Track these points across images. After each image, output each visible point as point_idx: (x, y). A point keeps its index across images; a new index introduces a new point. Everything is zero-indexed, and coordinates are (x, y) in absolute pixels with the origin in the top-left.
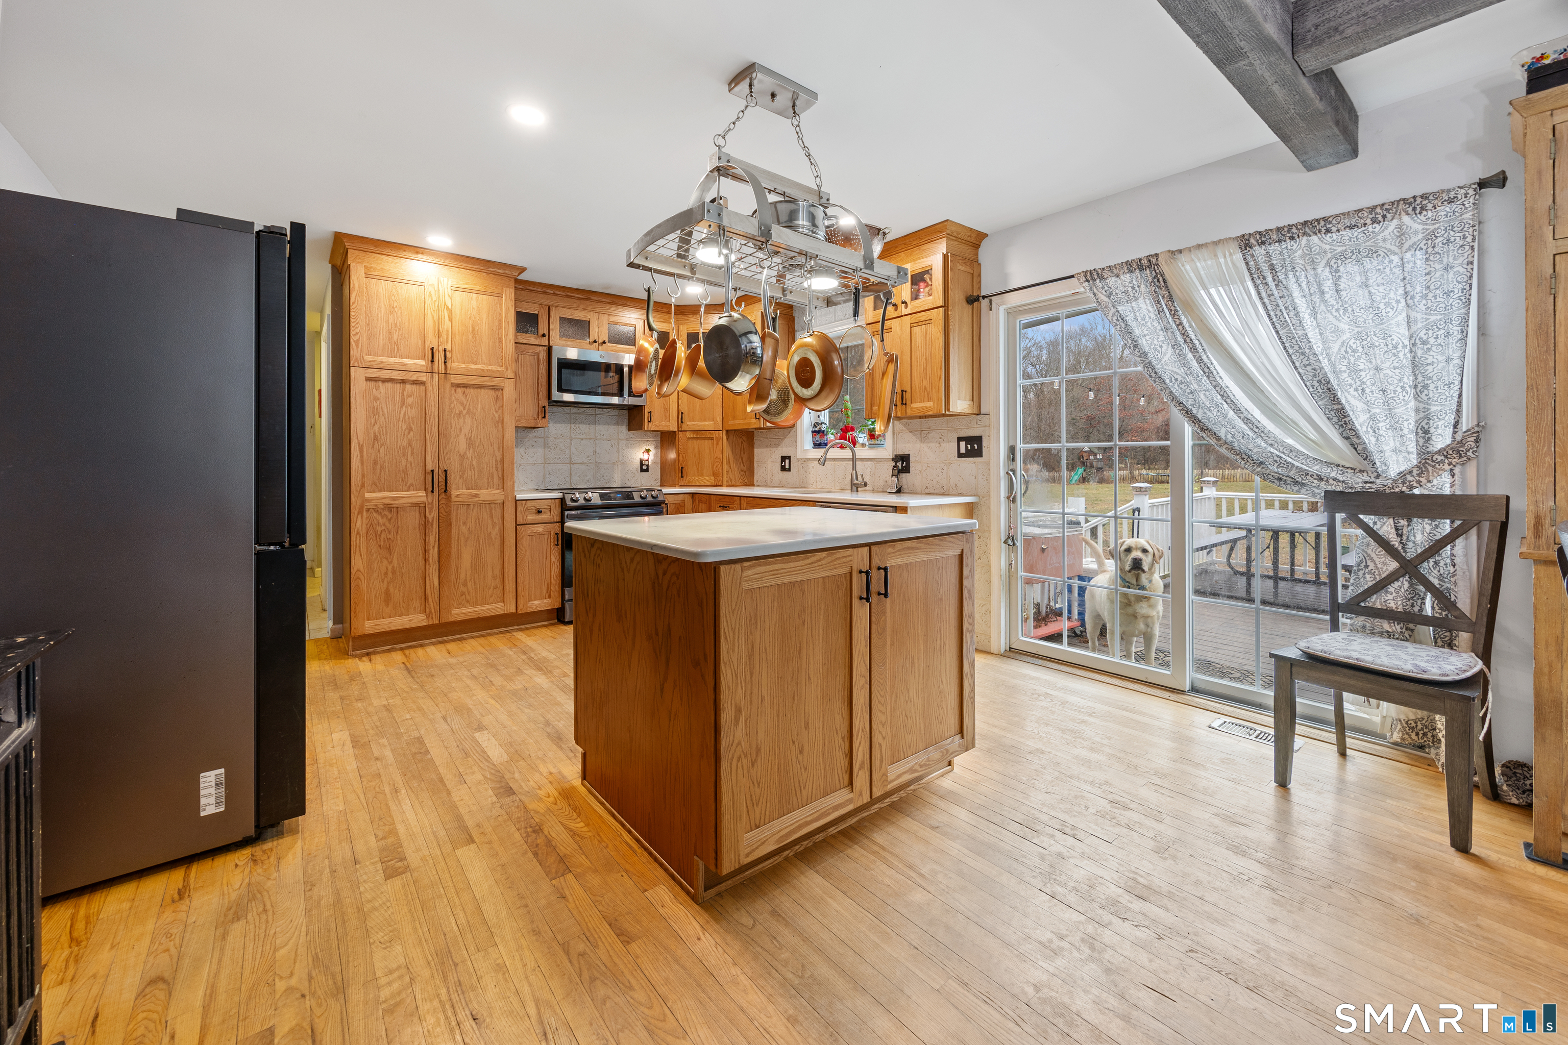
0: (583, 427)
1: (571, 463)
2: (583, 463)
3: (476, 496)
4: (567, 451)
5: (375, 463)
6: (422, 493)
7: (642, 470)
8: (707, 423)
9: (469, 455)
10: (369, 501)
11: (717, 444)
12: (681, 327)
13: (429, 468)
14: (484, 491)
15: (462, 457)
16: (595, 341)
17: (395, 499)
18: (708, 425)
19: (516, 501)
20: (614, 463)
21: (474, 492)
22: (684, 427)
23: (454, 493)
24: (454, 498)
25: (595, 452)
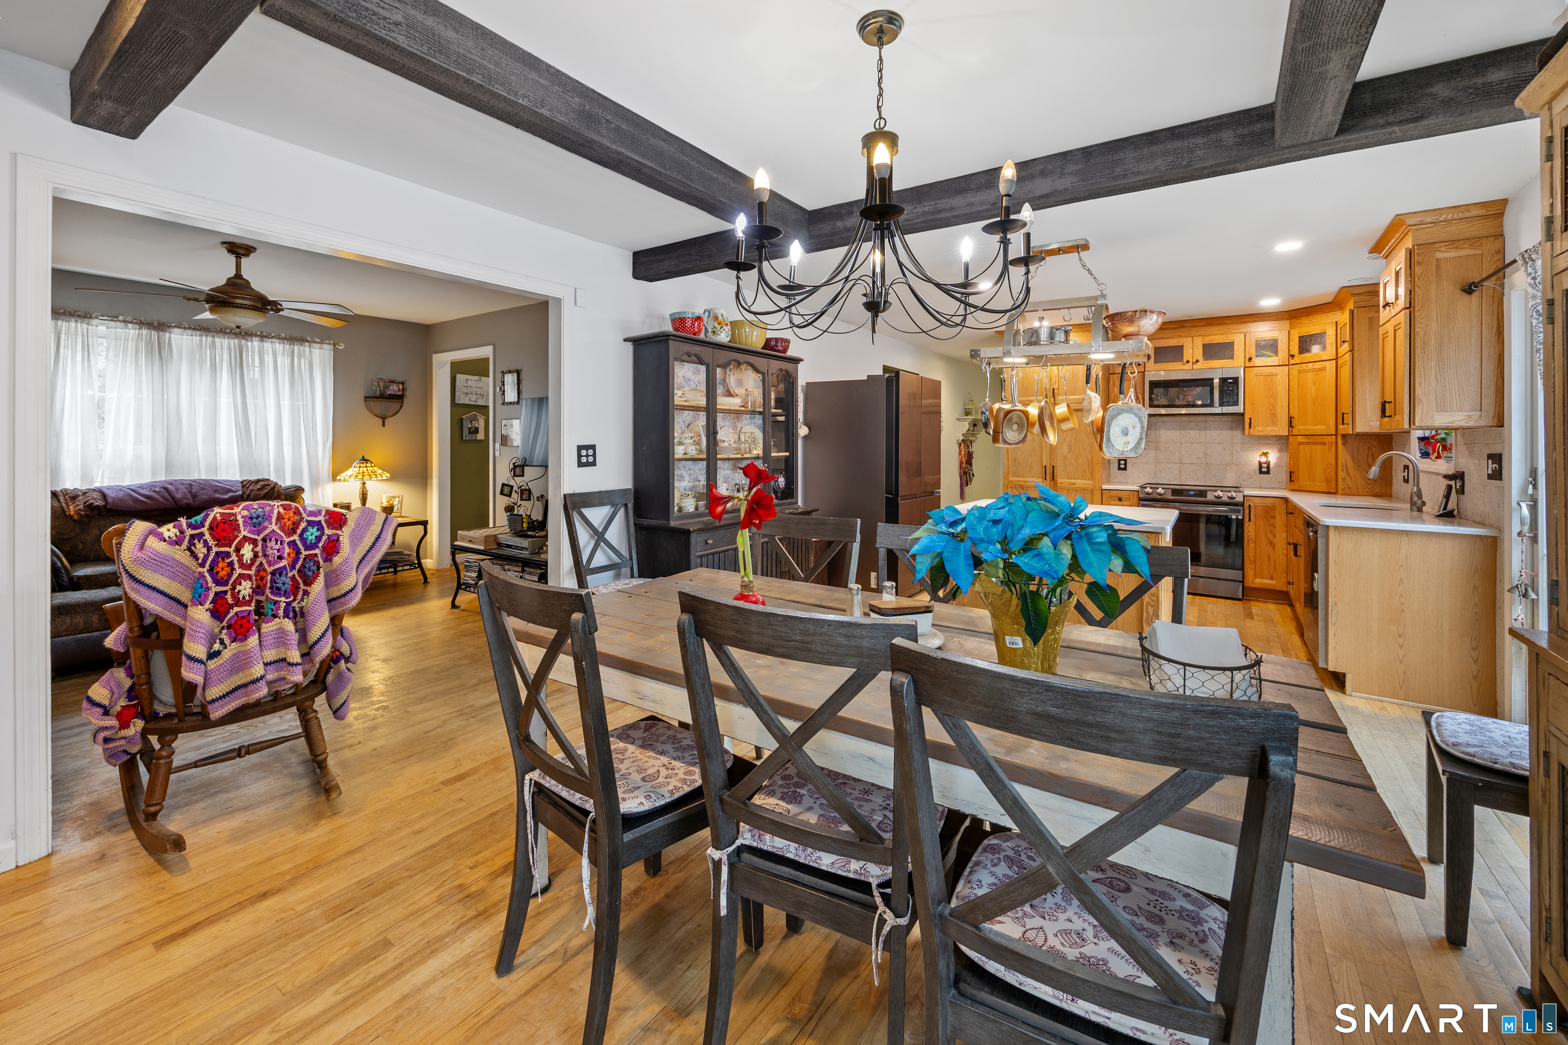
0: (1193, 433)
1: (1181, 463)
2: (1192, 463)
3: (1074, 484)
4: (1177, 454)
5: (1015, 460)
6: (1041, 480)
7: (1261, 472)
8: (1319, 427)
9: (1069, 456)
10: (1011, 482)
11: (1330, 449)
12: (1292, 332)
13: (1045, 464)
14: (1079, 481)
15: (1065, 458)
16: (1188, 362)
17: (1025, 482)
18: (1320, 429)
19: (1102, 490)
20: (1227, 465)
21: (1072, 481)
22: (1295, 432)
23: (1059, 481)
24: (1059, 485)
25: (1206, 454)
